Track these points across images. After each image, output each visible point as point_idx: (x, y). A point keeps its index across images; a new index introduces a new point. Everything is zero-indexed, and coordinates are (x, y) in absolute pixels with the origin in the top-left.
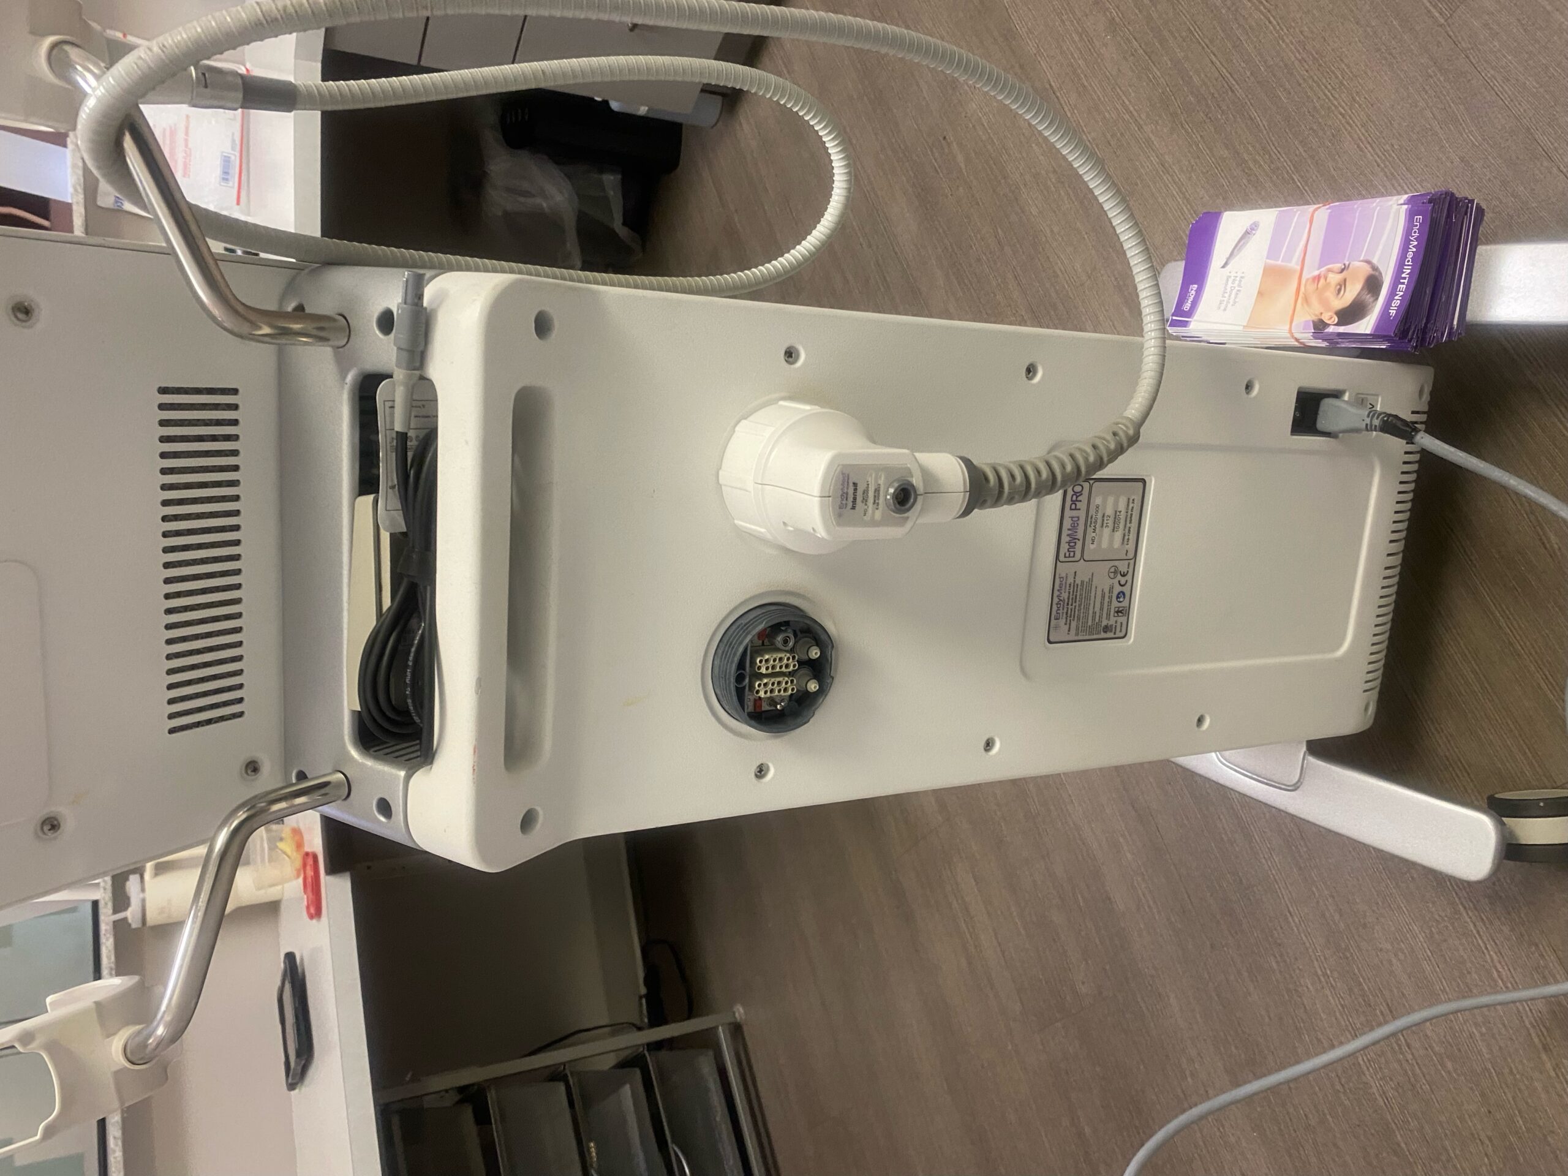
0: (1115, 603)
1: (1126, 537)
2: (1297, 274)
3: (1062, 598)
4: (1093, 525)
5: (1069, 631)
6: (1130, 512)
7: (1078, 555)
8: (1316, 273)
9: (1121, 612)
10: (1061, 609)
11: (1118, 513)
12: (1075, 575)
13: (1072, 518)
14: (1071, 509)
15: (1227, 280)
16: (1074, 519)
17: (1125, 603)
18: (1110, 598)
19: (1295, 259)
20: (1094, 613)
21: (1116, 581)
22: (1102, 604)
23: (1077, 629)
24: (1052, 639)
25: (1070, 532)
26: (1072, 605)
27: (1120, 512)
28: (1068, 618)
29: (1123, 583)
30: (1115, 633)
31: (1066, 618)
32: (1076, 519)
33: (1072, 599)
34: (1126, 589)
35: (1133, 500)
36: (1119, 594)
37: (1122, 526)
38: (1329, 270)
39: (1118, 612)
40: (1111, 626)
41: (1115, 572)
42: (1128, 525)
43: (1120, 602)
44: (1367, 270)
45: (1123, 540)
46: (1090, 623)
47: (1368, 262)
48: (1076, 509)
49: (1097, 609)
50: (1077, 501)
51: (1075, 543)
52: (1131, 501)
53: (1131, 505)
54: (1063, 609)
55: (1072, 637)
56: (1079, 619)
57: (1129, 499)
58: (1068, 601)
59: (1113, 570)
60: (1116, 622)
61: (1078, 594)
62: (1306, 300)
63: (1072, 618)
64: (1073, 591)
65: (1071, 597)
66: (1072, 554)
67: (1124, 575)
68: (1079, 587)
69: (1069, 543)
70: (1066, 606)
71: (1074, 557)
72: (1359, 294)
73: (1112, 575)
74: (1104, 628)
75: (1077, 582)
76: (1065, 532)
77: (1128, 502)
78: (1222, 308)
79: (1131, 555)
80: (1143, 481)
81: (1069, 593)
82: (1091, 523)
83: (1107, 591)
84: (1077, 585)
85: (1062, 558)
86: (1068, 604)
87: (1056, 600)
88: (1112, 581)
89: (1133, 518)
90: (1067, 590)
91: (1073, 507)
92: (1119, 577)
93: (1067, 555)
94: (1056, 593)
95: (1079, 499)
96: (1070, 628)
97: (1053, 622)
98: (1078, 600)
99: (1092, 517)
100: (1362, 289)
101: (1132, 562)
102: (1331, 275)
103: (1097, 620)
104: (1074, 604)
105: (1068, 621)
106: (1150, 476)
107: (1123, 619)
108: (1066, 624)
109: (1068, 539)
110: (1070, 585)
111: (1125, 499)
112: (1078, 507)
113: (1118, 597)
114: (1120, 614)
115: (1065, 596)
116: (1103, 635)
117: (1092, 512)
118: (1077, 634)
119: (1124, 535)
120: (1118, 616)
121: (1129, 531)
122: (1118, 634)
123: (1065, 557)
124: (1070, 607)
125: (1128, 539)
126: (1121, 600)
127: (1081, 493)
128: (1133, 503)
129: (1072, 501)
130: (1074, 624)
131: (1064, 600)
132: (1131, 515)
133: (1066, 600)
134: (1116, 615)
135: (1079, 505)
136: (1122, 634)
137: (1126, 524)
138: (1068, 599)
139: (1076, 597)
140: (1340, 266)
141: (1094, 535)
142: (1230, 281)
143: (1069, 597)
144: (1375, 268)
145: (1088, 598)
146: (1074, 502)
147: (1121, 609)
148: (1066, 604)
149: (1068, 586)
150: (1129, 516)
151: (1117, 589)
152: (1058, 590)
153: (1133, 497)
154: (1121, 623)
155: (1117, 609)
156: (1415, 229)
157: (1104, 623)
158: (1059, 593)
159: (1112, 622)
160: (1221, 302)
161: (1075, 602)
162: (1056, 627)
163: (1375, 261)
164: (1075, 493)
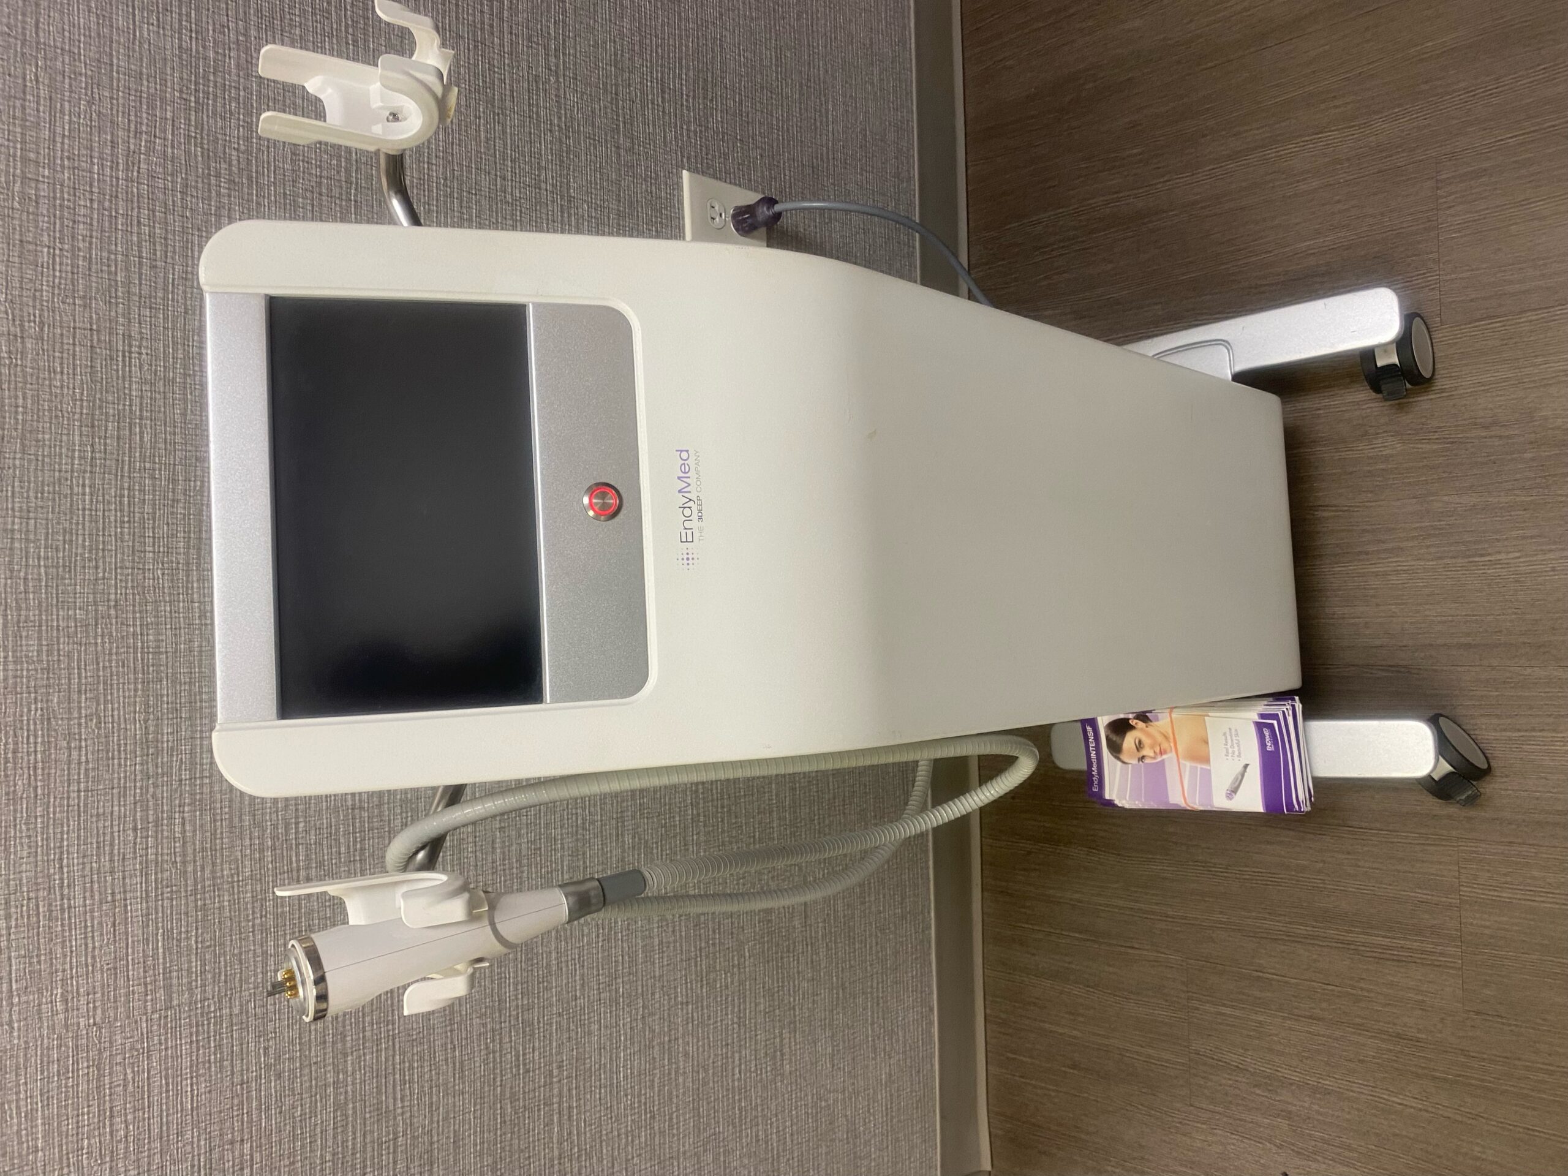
2: (1180, 757)
8: (1164, 757)
15: (1240, 753)
19: (1188, 769)
38: (1154, 758)
44: (1123, 757)
47: (1124, 762)
62: (1166, 737)
72: (1123, 741)
78: (1233, 731)
100: (1122, 744)
102: (1152, 754)
140: (1147, 761)
142: (1237, 753)
144: (1118, 759)
156: (1096, 782)
160: (1237, 735)
163: (1119, 763)
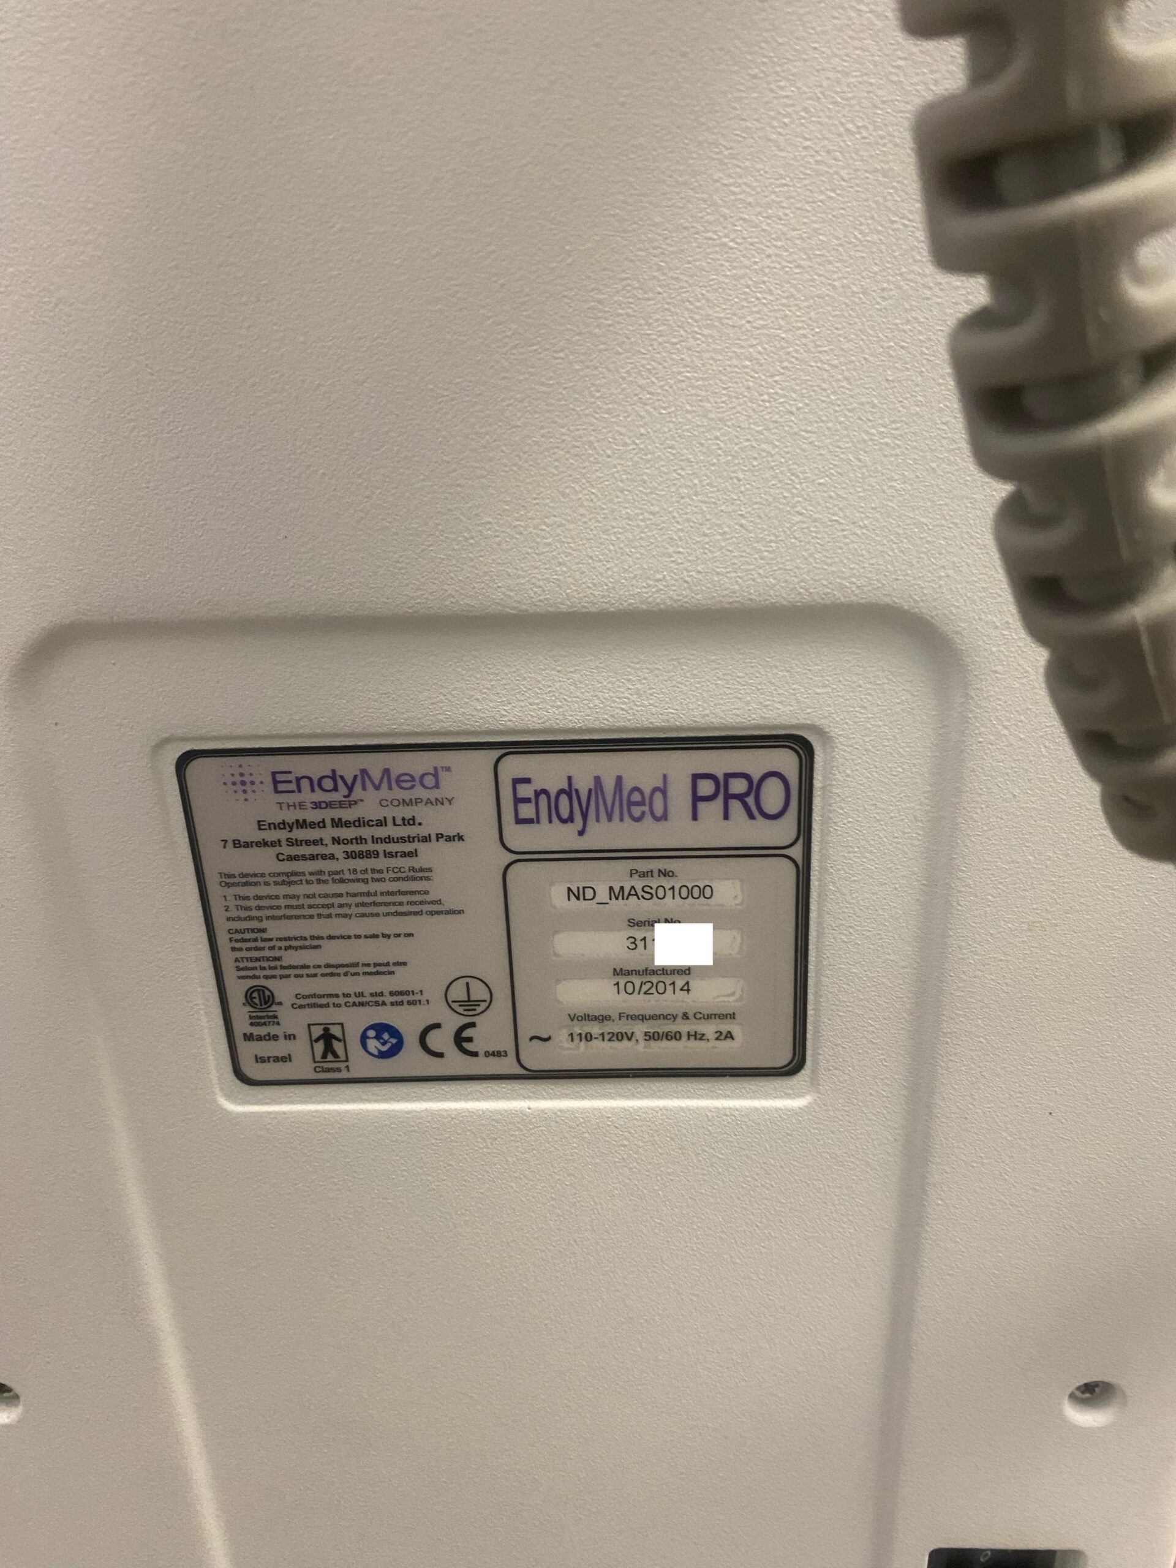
0: (356, 1021)
1: (595, 1029)
3: (357, 792)
4: (639, 884)
5: (237, 844)
6: (684, 1027)
7: (522, 838)
9: (329, 1049)
10: (320, 796)
11: (680, 982)
12: (450, 839)
13: (663, 791)
14: (696, 777)
16: (658, 798)
17: (361, 1063)
18: (377, 1000)
20: (313, 943)
21: (437, 1011)
22: (350, 969)
23: (248, 879)
24: (196, 768)
25: (609, 786)
26: (336, 841)
27: (686, 988)
28: (283, 835)
29: (435, 1040)
30: (248, 1037)
31: (283, 825)
32: (659, 812)
33: (360, 840)
34: (411, 1059)
35: (730, 1036)
36: (394, 1032)
37: (639, 1003)
39: (327, 1037)
40: (274, 1020)
41: (469, 1004)
42: (640, 1029)
43: (364, 1038)
45: (587, 1018)
46: (275, 929)
48: (696, 799)
49: (333, 952)
50: (728, 797)
51: (571, 819)
52: (725, 1027)
53: (709, 1029)
54: (317, 805)
55: (217, 861)
56: (288, 878)
57: (733, 1016)
58: (348, 824)
59: (479, 992)
60: (290, 1037)
61: (381, 863)
63: (287, 851)
64: (389, 840)
65: (365, 832)
66: (526, 811)
67: (460, 1040)
68: (406, 862)
69: (569, 791)
70: (328, 814)
71: (519, 821)
73: (458, 992)
74: (261, 989)
75: (421, 847)
76: (608, 766)
77: (723, 1017)
79: (536, 1057)
80: (795, 1066)
81: (382, 823)
82: (644, 875)
83: (400, 980)
84: (413, 854)
85: (515, 766)
86: (337, 823)
87: (348, 766)
88: (435, 993)
89: (664, 1043)
90: (389, 813)
91: (706, 788)
92: (452, 1022)
93: (525, 791)
94: (375, 763)
95: (735, 806)
96: (247, 845)
97: (263, 767)
98: (360, 864)
99: (664, 874)
101: (508, 1065)
103: (291, 958)
104: (338, 850)
105: (271, 835)
106: (814, 1083)
107: (303, 1066)
108: (260, 825)
109: (583, 784)
110: (412, 822)
111: (730, 1003)
112: (701, 806)
113: (381, 1029)
114: (320, 1047)
115: (369, 805)
116: (237, 990)
117: (688, 872)
118: (228, 880)
119: (603, 1019)
120: (313, 1041)
121: (619, 1037)
122: (246, 1050)
123: (516, 781)
124: (328, 833)
125: (589, 1037)
126: (373, 1045)
127: (755, 811)
128: (719, 1036)
129: (728, 776)
130: (263, 861)
131: (354, 803)
132: (676, 1036)
133: (347, 815)
134: (317, 1031)
135: (711, 810)
136: (251, 1070)
137: (643, 1018)
138: (360, 823)
139: (369, 855)
141: (603, 894)
143: (368, 824)
145: (369, 906)
146: (722, 784)
147: (338, 1046)
148: (338, 813)
149: (408, 812)
150: (672, 1028)
151: (410, 1022)
152: (387, 772)
153: (736, 1031)
154: (287, 1059)
155: (336, 1031)
157: (284, 990)
158: (376, 775)
159: (293, 1020)
161: (349, 855)
162: (244, 784)
164: (755, 787)
